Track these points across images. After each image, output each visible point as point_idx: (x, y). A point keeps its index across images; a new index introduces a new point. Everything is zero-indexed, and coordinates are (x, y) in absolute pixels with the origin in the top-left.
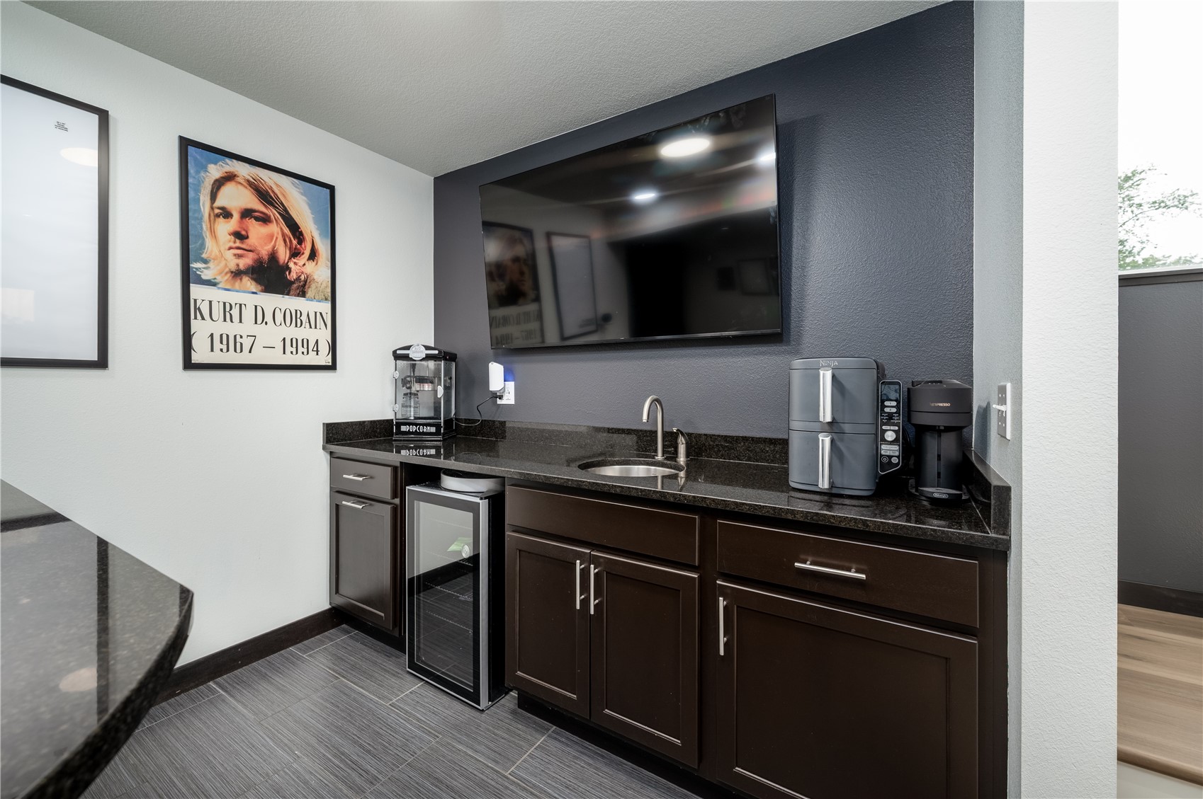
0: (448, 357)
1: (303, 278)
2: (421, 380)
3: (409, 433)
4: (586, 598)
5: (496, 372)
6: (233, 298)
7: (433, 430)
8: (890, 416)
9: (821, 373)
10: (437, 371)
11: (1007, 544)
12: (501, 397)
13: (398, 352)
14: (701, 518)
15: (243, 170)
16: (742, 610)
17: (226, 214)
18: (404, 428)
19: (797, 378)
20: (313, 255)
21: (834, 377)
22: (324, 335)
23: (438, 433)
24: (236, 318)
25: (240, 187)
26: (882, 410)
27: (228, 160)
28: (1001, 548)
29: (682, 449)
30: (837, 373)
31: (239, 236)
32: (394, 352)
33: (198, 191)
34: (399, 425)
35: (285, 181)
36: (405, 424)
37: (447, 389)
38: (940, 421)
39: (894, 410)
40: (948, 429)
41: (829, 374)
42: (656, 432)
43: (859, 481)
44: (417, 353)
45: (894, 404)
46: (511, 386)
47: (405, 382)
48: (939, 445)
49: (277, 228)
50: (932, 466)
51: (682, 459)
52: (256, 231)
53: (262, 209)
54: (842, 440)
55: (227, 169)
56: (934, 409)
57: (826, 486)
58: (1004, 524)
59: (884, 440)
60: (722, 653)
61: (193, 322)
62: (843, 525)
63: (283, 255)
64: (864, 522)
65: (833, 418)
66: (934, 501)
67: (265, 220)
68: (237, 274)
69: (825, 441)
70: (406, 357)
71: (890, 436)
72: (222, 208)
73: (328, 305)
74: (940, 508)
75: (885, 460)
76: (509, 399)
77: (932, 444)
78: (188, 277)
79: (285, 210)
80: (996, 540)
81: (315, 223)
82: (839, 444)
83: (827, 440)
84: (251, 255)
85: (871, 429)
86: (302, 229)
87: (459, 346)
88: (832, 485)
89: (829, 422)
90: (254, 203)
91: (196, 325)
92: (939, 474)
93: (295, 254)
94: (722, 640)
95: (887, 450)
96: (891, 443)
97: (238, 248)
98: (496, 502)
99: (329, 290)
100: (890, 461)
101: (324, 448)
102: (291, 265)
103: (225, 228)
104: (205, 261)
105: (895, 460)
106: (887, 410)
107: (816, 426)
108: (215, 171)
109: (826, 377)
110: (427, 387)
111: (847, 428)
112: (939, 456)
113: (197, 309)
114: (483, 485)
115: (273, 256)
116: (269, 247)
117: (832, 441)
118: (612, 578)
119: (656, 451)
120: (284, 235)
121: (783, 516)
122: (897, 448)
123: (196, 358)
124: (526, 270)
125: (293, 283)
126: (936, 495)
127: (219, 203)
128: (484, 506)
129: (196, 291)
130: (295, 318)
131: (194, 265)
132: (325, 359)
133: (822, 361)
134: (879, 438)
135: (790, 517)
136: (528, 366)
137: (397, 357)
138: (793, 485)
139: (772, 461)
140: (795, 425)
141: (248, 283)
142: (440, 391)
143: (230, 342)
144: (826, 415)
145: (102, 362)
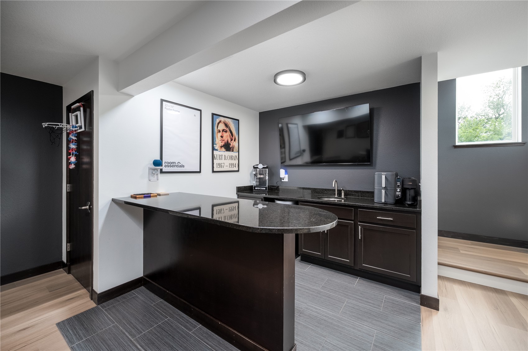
1: (233, 146)
2: (261, 174)
3: (258, 190)
5: (282, 172)
7: (265, 189)
8: (399, 185)
9: (383, 176)
10: (266, 172)
11: (421, 211)
12: (283, 179)
13: (255, 166)
14: (354, 209)
15: (222, 119)
16: (365, 229)
17: (220, 132)
18: (256, 188)
19: (376, 177)
20: (235, 140)
21: (385, 177)
22: (237, 162)
23: (266, 189)
24: (221, 159)
25: (222, 124)
26: (397, 185)
27: (220, 117)
28: (420, 212)
29: (343, 194)
30: (386, 176)
31: (222, 137)
32: (254, 166)
33: (215, 126)
34: (255, 187)
35: (230, 120)
36: (256, 187)
37: (268, 177)
38: (410, 187)
39: (399, 184)
40: (412, 189)
41: (384, 176)
42: (335, 190)
43: (391, 200)
44: (260, 167)
45: (399, 183)
46: (286, 176)
47: (256, 174)
48: (410, 192)
49: (228, 133)
50: (408, 197)
51: (343, 197)
52: (225, 135)
53: (226, 129)
54: (387, 191)
55: (220, 119)
56: (408, 184)
57: (384, 201)
58: (420, 207)
59: (397, 191)
60: (360, 238)
61: (214, 160)
62: (388, 209)
63: (229, 141)
64: (392, 208)
65: (385, 186)
66: (408, 204)
67: (226, 132)
68: (221, 147)
69: (383, 191)
70: (257, 168)
71: (398, 190)
72: (219, 130)
73: (238, 153)
74: (410, 206)
75: (397, 196)
76: (286, 180)
77: (408, 192)
78: (213, 149)
79: (230, 128)
80: (419, 210)
81: (235, 131)
82: (387, 192)
83: (384, 191)
84: (224, 142)
85: (394, 189)
86: (233, 133)
87: (272, 164)
88: (385, 201)
89: (384, 187)
90: (225, 128)
91: (214, 161)
92: (410, 199)
93: (232, 140)
94: (360, 236)
95: (398, 193)
96: (399, 192)
97: (222, 140)
99: (238, 149)
100: (398, 196)
101: (237, 194)
102: (231, 143)
103: (220, 134)
104: (216, 144)
105: (399, 196)
106: (398, 184)
107: (381, 188)
108: (218, 121)
109: (383, 177)
110: (263, 176)
111: (388, 188)
112: (410, 195)
113: (215, 157)
116: (227, 139)
117: (385, 191)
119: (335, 195)
120: (230, 135)
121: (374, 207)
122: (400, 193)
123: (215, 170)
125: (231, 148)
126: (408, 203)
127: (218, 129)
129: (215, 152)
130: (231, 158)
131: (214, 146)
132: (236, 169)
133: (383, 173)
134: (396, 191)
135: (376, 207)
136: (290, 170)
137: (254, 168)
138: (375, 202)
139: (368, 197)
140: (376, 188)
141: (223, 149)
143: (219, 165)
144: (384, 185)
145: (200, 172)
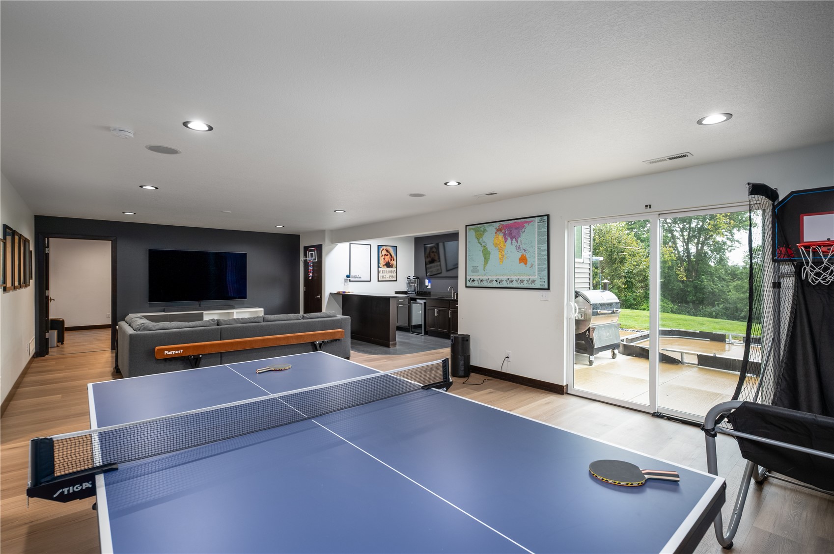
0: (417, 278)
2: (412, 283)
3: (410, 292)
4: (436, 314)
5: (427, 281)
6: (383, 269)
10: (415, 281)
15: (384, 248)
20: (394, 260)
22: (395, 274)
23: (416, 292)
24: (384, 273)
25: (384, 251)
31: (384, 259)
33: (380, 253)
34: (408, 291)
35: (389, 247)
37: (417, 285)
44: (412, 278)
46: (430, 284)
47: (409, 283)
49: (389, 256)
52: (387, 257)
61: (379, 274)
63: (390, 261)
67: (387, 255)
68: (384, 265)
70: (409, 278)
76: (429, 287)
78: (378, 267)
79: (390, 253)
81: (394, 254)
84: (386, 262)
86: (392, 255)
87: (420, 276)
90: (386, 253)
93: (391, 260)
97: (384, 261)
98: (425, 303)
99: (396, 266)
103: (383, 257)
104: (380, 264)
108: (381, 249)
110: (413, 284)
113: (380, 272)
114: (424, 301)
115: (388, 261)
118: (439, 312)
123: (379, 280)
124: (436, 254)
125: (391, 265)
127: (382, 254)
128: (423, 304)
130: (391, 272)
132: (395, 279)
136: (433, 280)
137: (408, 278)
141: (385, 267)
142: (416, 285)
143: (383, 277)
145: (370, 281)
